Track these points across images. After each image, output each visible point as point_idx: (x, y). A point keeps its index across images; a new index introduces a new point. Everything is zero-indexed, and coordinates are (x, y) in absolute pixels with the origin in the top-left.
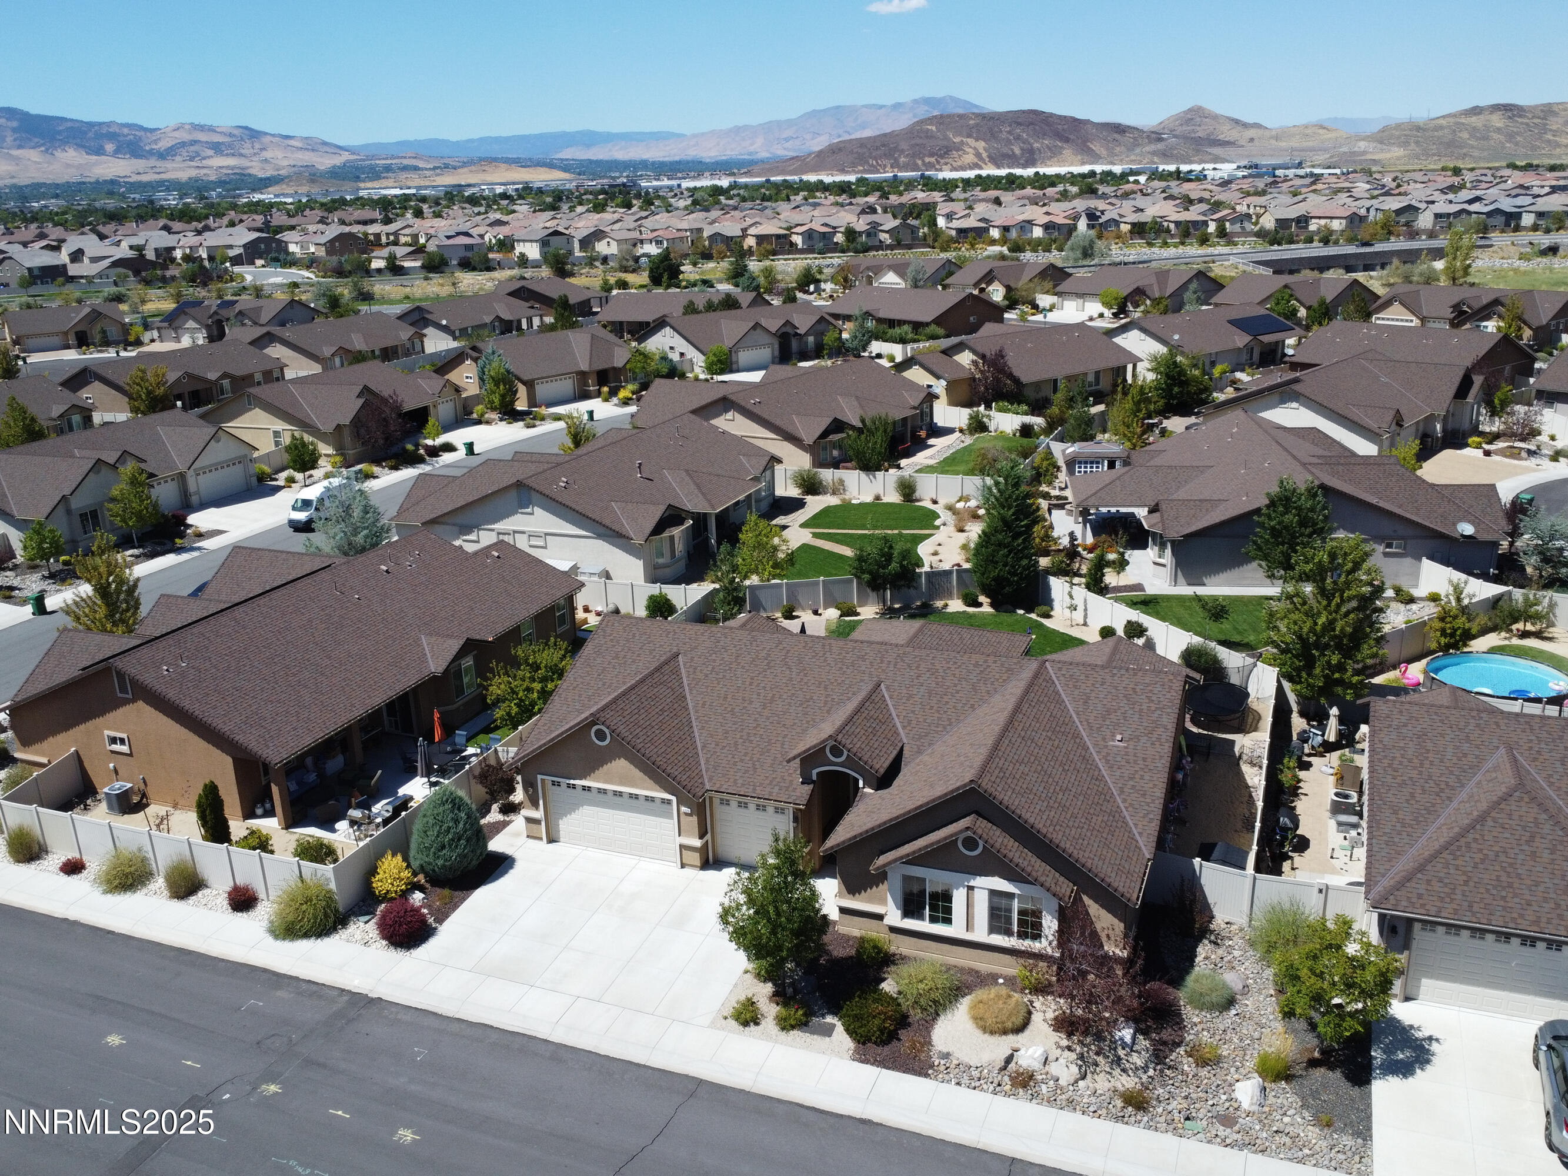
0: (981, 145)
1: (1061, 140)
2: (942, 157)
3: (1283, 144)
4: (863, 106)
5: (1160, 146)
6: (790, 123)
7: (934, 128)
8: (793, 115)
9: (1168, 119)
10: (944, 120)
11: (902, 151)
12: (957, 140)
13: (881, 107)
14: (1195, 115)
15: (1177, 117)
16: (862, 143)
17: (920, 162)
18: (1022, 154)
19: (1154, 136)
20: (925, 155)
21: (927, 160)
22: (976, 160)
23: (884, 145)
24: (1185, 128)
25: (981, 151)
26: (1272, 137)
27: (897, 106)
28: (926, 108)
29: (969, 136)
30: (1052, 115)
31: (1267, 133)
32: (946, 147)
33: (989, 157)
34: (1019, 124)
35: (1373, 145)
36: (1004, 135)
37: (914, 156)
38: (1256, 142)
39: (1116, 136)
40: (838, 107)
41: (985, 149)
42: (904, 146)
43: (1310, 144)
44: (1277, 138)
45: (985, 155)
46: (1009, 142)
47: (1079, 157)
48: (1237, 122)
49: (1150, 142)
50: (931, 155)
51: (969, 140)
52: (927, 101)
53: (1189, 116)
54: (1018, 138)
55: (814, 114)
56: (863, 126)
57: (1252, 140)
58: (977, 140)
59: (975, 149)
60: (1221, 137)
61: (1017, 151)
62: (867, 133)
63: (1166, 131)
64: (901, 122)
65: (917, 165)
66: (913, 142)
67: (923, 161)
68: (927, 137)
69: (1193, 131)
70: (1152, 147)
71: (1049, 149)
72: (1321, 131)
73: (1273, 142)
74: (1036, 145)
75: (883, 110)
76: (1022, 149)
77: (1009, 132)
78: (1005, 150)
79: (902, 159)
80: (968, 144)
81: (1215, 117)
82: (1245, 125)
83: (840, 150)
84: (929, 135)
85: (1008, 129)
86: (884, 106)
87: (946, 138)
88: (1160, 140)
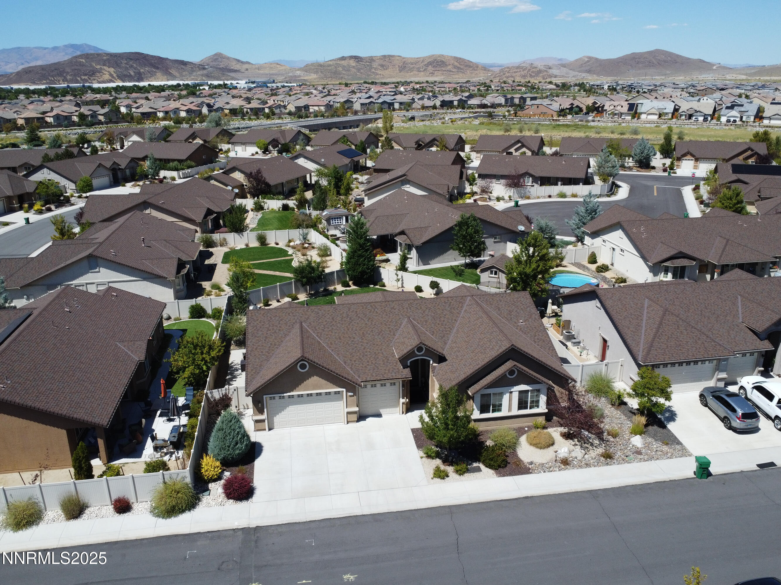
0: (112, 70)
1: (155, 68)
2: (91, 76)
3: (261, 72)
4: (36, 48)
5: (205, 72)
7: (84, 61)
9: (205, 58)
10: (87, 56)
11: (68, 73)
12: (98, 67)
13: (45, 49)
14: (218, 57)
15: (210, 58)
16: (43, 68)
17: (79, 79)
18: (135, 75)
19: (201, 66)
20: (81, 75)
21: (83, 77)
22: (110, 78)
23: (56, 69)
24: (214, 63)
25: (113, 73)
26: (256, 68)
27: (55, 48)
28: (72, 50)
29: (104, 65)
30: (148, 55)
31: (254, 66)
32: (93, 71)
33: (117, 76)
34: (131, 59)
35: (303, 73)
36: (123, 65)
37: (75, 75)
38: (249, 70)
39: (183, 66)
40: (19, 48)
41: (114, 72)
42: (68, 70)
43: (274, 72)
44: (260, 69)
45: (115, 75)
46: (126, 69)
47: (165, 77)
48: (238, 61)
49: (200, 70)
50: (86, 75)
51: (105, 67)
52: (73, 46)
53: (215, 57)
54: (132, 66)
56: (36, 59)
57: (247, 70)
58: (109, 67)
59: (109, 72)
60: (232, 68)
61: (132, 74)
62: (39, 63)
63: (205, 64)
64: (62, 57)
65: (77, 80)
66: (73, 68)
67: (81, 78)
68: (80, 65)
69: (218, 65)
70: (201, 72)
71: (149, 72)
72: (278, 66)
73: (257, 71)
74: (142, 70)
75: (47, 50)
76: (134, 72)
77: (126, 64)
78: (125, 73)
79: (69, 77)
80: (104, 69)
81: (228, 58)
82: (243, 63)
83: (30, 71)
84: (82, 64)
85: (125, 62)
86: (47, 48)
87: (91, 66)
88: (204, 69)
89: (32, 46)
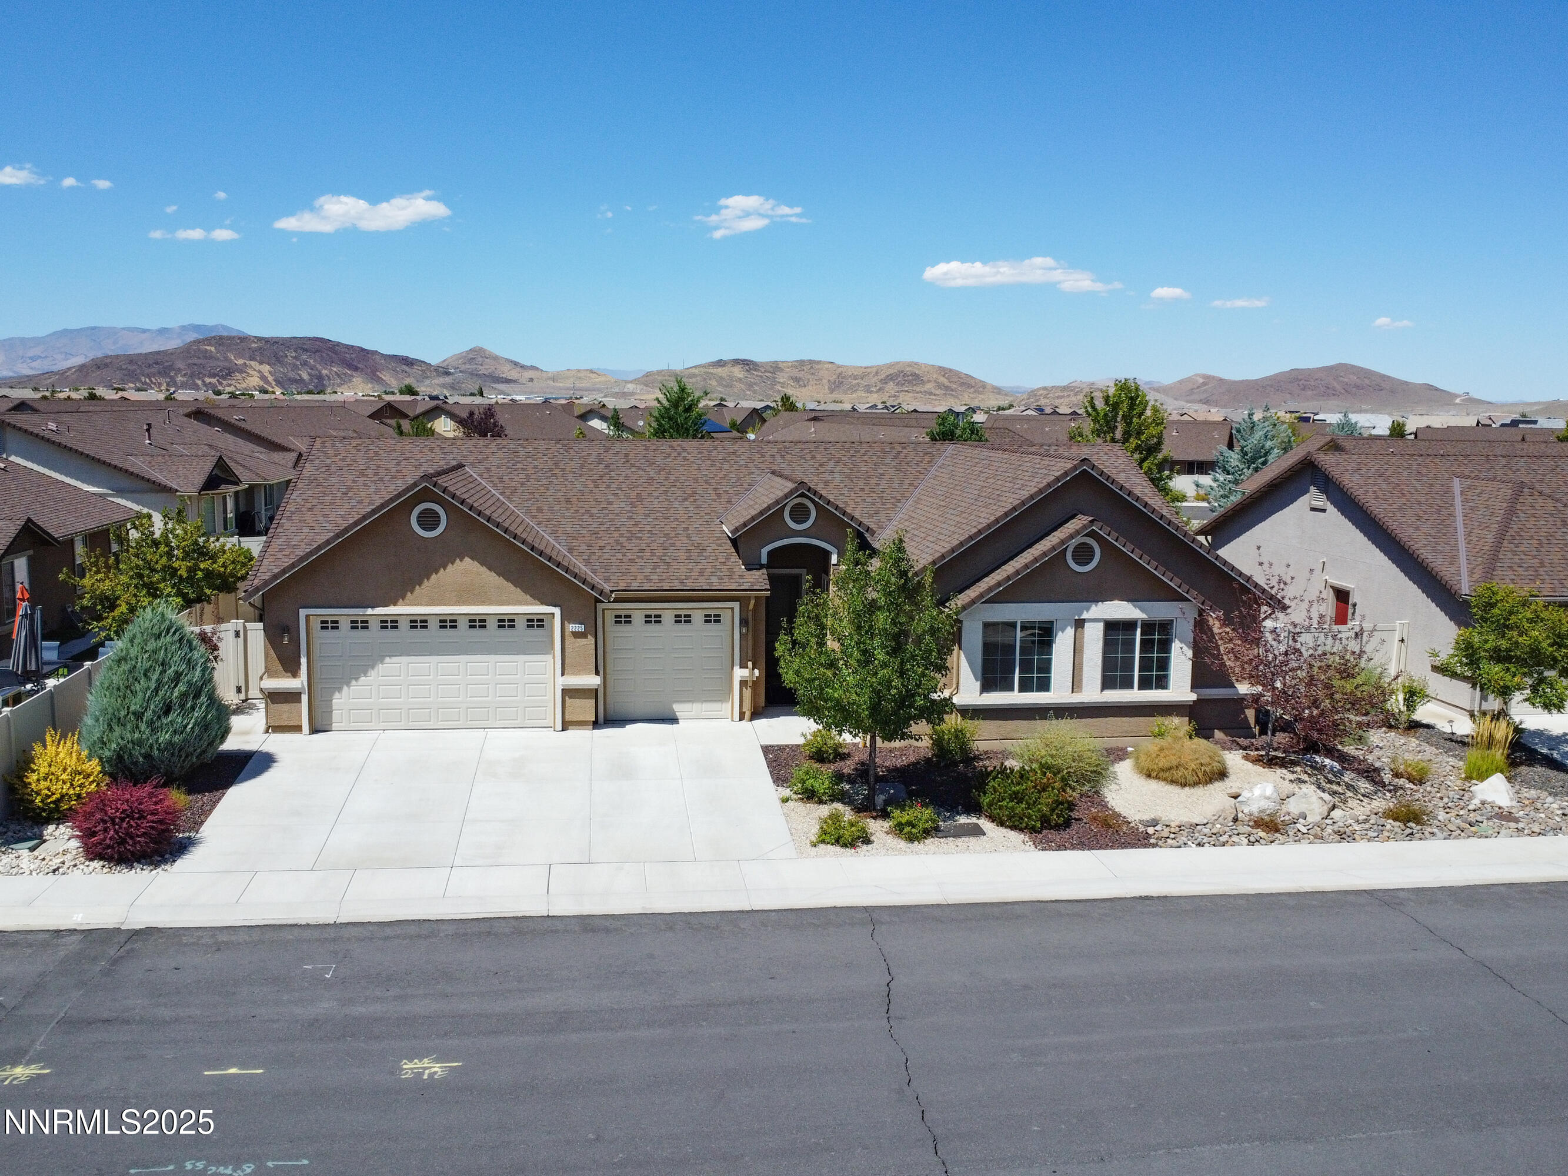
0: (266, 369)
1: (349, 369)
2: (224, 379)
3: (557, 384)
4: (124, 329)
5: (448, 380)
6: (37, 341)
7: (213, 349)
8: (41, 333)
9: (452, 357)
10: (217, 341)
11: (179, 370)
12: (240, 362)
13: (144, 331)
14: (476, 355)
15: (460, 356)
16: (131, 359)
17: (199, 382)
18: (311, 380)
19: (441, 369)
20: (205, 375)
21: (208, 380)
22: (261, 383)
23: (157, 363)
24: (468, 366)
25: (266, 374)
26: (549, 379)
27: (162, 331)
29: (252, 359)
30: (338, 344)
31: (544, 375)
32: (228, 369)
33: (275, 380)
34: (306, 350)
35: (639, 387)
36: (290, 360)
37: (192, 376)
38: (535, 380)
39: (405, 367)
40: (94, 328)
41: (270, 373)
42: (180, 364)
44: (554, 379)
45: (271, 379)
46: (295, 367)
47: (370, 385)
48: (516, 364)
49: (438, 376)
50: (213, 376)
51: (252, 363)
52: (197, 328)
53: (471, 356)
54: (305, 363)
55: (66, 332)
57: (531, 380)
58: (261, 363)
59: (260, 372)
60: (503, 375)
61: (305, 376)
63: (450, 367)
64: (172, 344)
65: (197, 385)
66: (190, 361)
67: (203, 381)
68: (206, 357)
69: (477, 368)
70: (441, 380)
71: (338, 376)
72: (591, 375)
73: (551, 383)
74: (324, 372)
75: (147, 335)
76: (310, 375)
77: (295, 358)
78: (292, 375)
79: (180, 379)
80: (251, 367)
81: (496, 358)
82: (523, 367)
83: (106, 365)
84: (208, 356)
85: (294, 354)
86: (148, 330)
87: (226, 359)
88: (448, 374)
89: (120, 325)
